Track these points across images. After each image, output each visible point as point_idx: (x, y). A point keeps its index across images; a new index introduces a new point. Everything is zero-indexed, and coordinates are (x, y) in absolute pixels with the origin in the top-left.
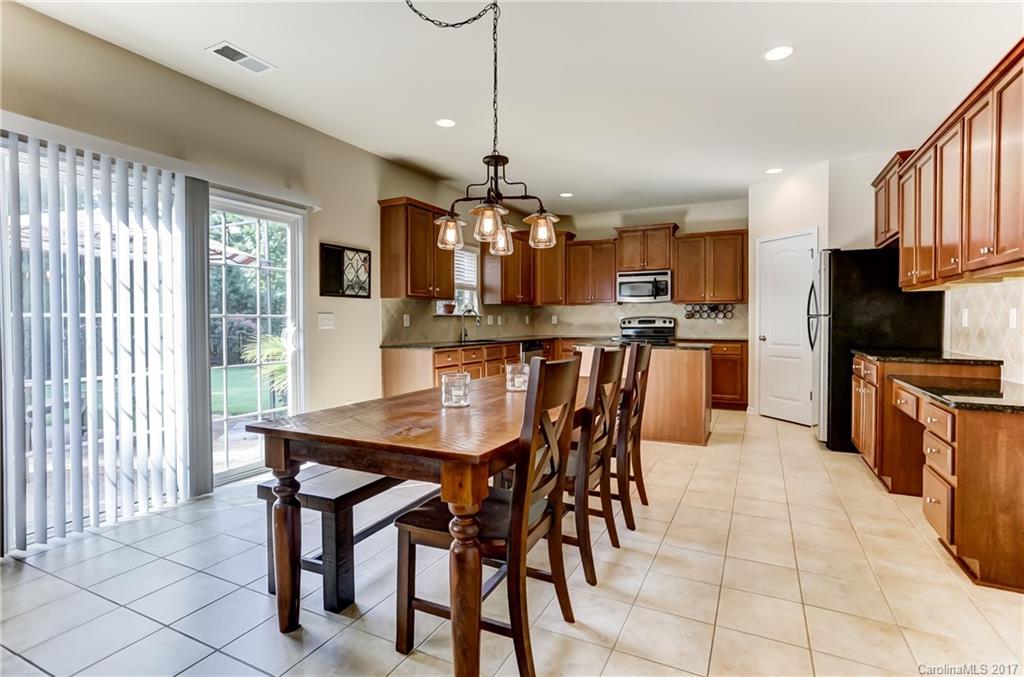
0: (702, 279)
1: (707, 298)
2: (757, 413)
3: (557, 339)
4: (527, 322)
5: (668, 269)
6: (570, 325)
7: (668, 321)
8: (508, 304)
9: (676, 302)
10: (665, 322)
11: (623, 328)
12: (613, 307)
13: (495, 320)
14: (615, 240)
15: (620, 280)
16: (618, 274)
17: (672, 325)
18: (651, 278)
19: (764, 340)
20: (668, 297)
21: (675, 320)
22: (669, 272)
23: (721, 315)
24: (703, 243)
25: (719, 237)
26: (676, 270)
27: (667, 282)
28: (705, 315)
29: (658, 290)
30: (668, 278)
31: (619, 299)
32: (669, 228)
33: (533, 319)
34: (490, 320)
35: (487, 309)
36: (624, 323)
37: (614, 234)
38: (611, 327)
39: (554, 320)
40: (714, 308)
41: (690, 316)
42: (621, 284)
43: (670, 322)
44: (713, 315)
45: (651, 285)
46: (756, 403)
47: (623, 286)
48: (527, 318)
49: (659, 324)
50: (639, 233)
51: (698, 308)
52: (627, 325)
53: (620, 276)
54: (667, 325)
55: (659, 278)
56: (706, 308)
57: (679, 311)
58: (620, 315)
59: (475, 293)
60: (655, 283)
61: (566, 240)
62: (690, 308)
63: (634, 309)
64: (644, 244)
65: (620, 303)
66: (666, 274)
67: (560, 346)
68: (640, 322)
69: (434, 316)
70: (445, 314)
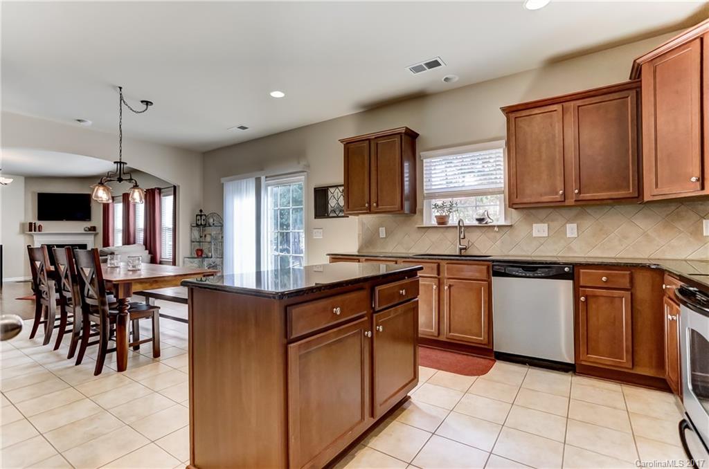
69: (418, 228)
70: (437, 225)
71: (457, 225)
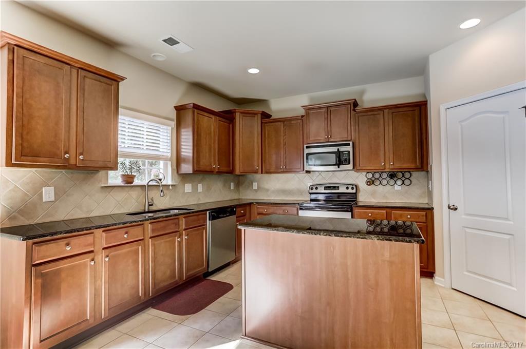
0: (382, 148)
1: (387, 166)
2: (448, 286)
3: (253, 203)
4: (232, 188)
5: (350, 140)
6: (267, 190)
7: (350, 187)
8: (200, 172)
9: (358, 171)
10: (347, 188)
11: (311, 194)
12: (303, 175)
13: (195, 188)
14: (302, 116)
15: (307, 151)
16: (305, 146)
17: (354, 191)
18: (335, 149)
19: (456, 209)
20: (350, 166)
21: (356, 186)
22: (351, 143)
23: (399, 182)
24: (381, 116)
25: (397, 110)
26: (357, 142)
27: (349, 152)
28: (385, 182)
29: (341, 160)
30: (350, 148)
31: (307, 168)
32: (350, 104)
33: (238, 185)
34: (188, 188)
35: (184, 177)
36: (312, 189)
37: (302, 112)
38: (300, 192)
39: (255, 186)
40: (392, 176)
41: (370, 182)
42: (308, 154)
43: (353, 189)
44: (392, 182)
45: (334, 155)
46: (447, 275)
47: (310, 157)
48: (232, 184)
49: (342, 190)
50: (324, 110)
51: (377, 176)
52: (314, 191)
53: (308, 147)
54: (350, 191)
55: (342, 149)
56: (385, 176)
57: (360, 179)
58: (308, 181)
59: (169, 163)
60: (339, 154)
61: (262, 118)
62: (370, 176)
63: (320, 176)
64: (328, 120)
65: (308, 172)
66: (348, 145)
67: (255, 210)
68: (326, 188)
69: (102, 187)
70: (122, 184)
71: (146, 184)
